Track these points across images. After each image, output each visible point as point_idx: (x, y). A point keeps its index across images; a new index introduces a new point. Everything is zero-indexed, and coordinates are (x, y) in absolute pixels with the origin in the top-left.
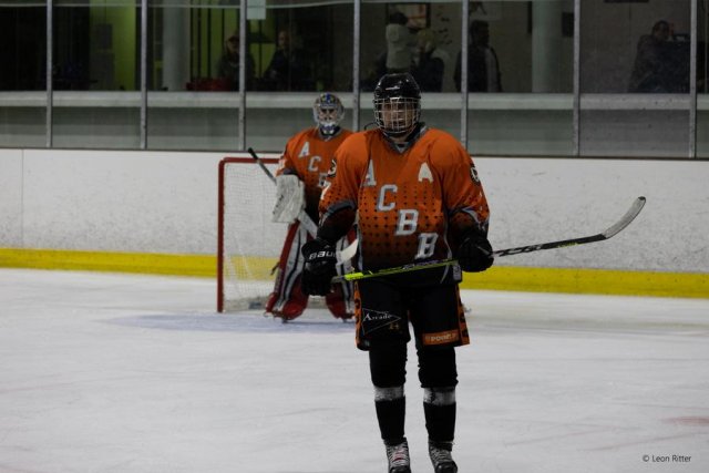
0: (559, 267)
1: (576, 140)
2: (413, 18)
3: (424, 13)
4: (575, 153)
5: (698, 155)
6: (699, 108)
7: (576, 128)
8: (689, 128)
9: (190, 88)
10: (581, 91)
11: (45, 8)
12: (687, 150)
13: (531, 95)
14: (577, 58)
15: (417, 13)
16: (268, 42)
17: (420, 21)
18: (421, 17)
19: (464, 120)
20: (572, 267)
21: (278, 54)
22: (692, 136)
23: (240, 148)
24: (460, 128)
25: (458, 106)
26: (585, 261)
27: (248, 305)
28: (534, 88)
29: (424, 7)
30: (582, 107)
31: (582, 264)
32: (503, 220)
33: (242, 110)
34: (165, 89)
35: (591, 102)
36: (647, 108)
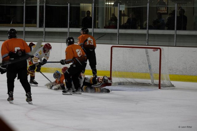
2: (164, 10)
3: (166, 9)
9: (105, 28)
11: (68, 6)
15: (164, 9)
16: (126, 16)
17: (165, 11)
18: (165, 10)
19: (175, 37)
21: (128, 19)
23: (117, 43)
27: (118, 84)
29: (167, 8)
32: (185, 63)
33: (118, 33)
34: (99, 28)
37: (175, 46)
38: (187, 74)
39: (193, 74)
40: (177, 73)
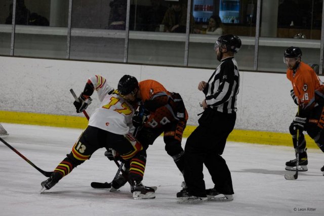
0: (57, 115)
1: (68, 51)
4: (67, 57)
5: (128, 62)
6: (130, 37)
7: (69, 45)
8: (124, 47)
10: (72, 27)
12: (123, 59)
13: (48, 27)
14: (70, 10)
19: (13, 39)
20: (63, 115)
22: (126, 51)
24: (10, 42)
25: (10, 31)
26: (70, 112)
28: (51, 24)
30: (72, 35)
31: (68, 113)
32: (30, 89)
35: (76, 32)
36: (104, 36)
37: (11, 56)
38: (34, 111)
39: (45, 111)
40: (14, 109)
